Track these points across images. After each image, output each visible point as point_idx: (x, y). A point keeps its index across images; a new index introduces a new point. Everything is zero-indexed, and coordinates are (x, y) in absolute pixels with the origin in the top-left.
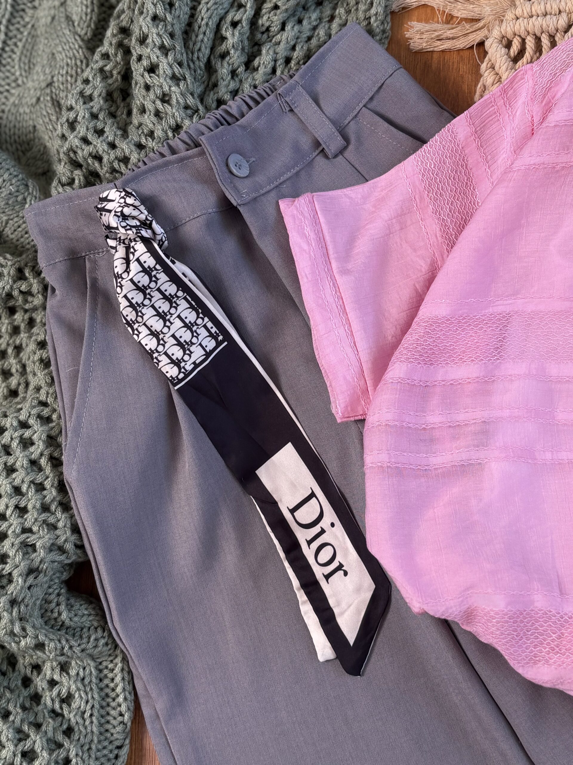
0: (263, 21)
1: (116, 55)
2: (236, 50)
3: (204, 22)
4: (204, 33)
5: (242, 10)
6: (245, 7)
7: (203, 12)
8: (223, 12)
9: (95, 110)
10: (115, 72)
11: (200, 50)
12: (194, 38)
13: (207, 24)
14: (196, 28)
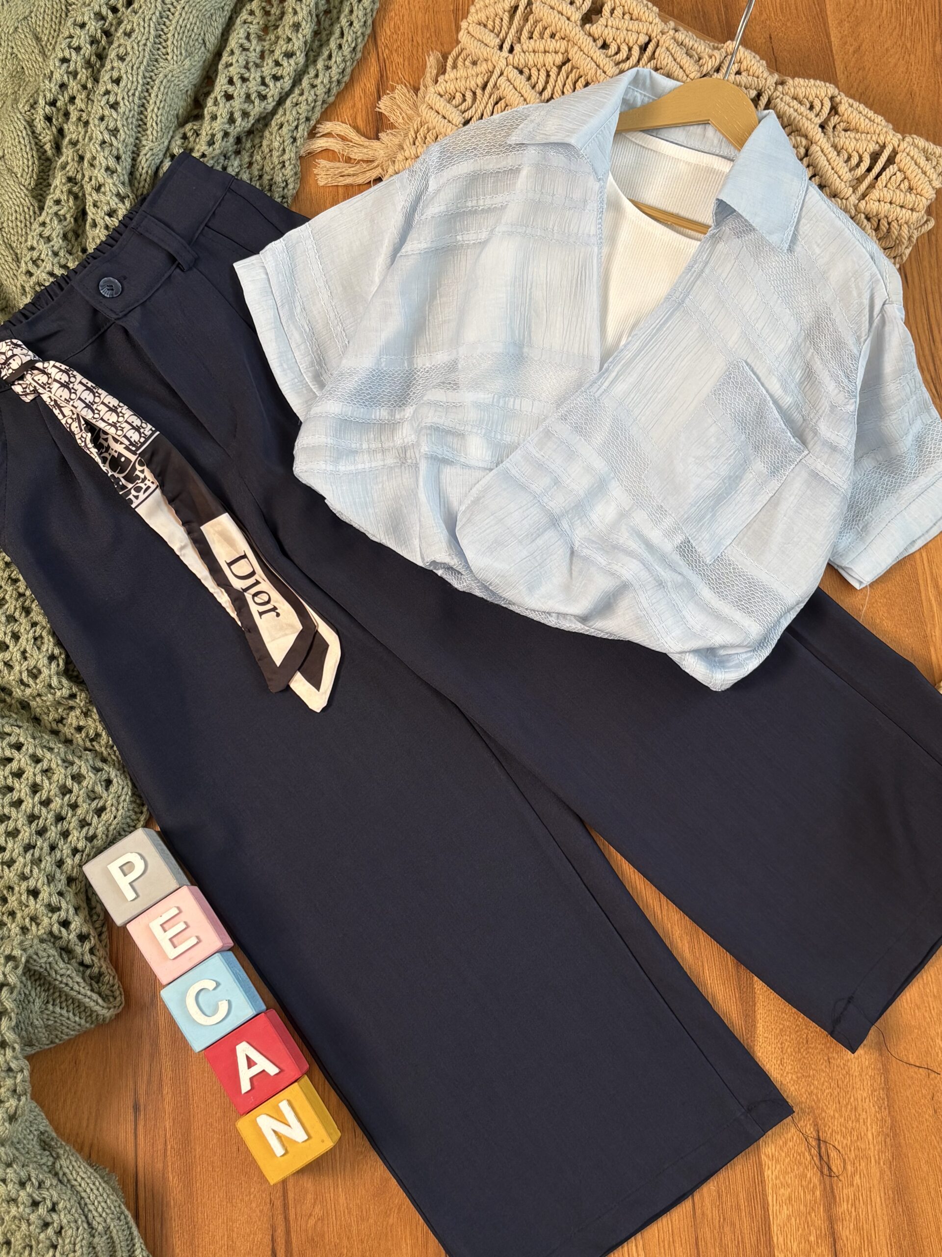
1: (68, 200)
3: (144, 171)
4: (145, 180)
7: (143, 162)
8: (159, 161)
9: (55, 248)
10: (68, 216)
12: (136, 184)
13: (147, 172)
14: (138, 176)
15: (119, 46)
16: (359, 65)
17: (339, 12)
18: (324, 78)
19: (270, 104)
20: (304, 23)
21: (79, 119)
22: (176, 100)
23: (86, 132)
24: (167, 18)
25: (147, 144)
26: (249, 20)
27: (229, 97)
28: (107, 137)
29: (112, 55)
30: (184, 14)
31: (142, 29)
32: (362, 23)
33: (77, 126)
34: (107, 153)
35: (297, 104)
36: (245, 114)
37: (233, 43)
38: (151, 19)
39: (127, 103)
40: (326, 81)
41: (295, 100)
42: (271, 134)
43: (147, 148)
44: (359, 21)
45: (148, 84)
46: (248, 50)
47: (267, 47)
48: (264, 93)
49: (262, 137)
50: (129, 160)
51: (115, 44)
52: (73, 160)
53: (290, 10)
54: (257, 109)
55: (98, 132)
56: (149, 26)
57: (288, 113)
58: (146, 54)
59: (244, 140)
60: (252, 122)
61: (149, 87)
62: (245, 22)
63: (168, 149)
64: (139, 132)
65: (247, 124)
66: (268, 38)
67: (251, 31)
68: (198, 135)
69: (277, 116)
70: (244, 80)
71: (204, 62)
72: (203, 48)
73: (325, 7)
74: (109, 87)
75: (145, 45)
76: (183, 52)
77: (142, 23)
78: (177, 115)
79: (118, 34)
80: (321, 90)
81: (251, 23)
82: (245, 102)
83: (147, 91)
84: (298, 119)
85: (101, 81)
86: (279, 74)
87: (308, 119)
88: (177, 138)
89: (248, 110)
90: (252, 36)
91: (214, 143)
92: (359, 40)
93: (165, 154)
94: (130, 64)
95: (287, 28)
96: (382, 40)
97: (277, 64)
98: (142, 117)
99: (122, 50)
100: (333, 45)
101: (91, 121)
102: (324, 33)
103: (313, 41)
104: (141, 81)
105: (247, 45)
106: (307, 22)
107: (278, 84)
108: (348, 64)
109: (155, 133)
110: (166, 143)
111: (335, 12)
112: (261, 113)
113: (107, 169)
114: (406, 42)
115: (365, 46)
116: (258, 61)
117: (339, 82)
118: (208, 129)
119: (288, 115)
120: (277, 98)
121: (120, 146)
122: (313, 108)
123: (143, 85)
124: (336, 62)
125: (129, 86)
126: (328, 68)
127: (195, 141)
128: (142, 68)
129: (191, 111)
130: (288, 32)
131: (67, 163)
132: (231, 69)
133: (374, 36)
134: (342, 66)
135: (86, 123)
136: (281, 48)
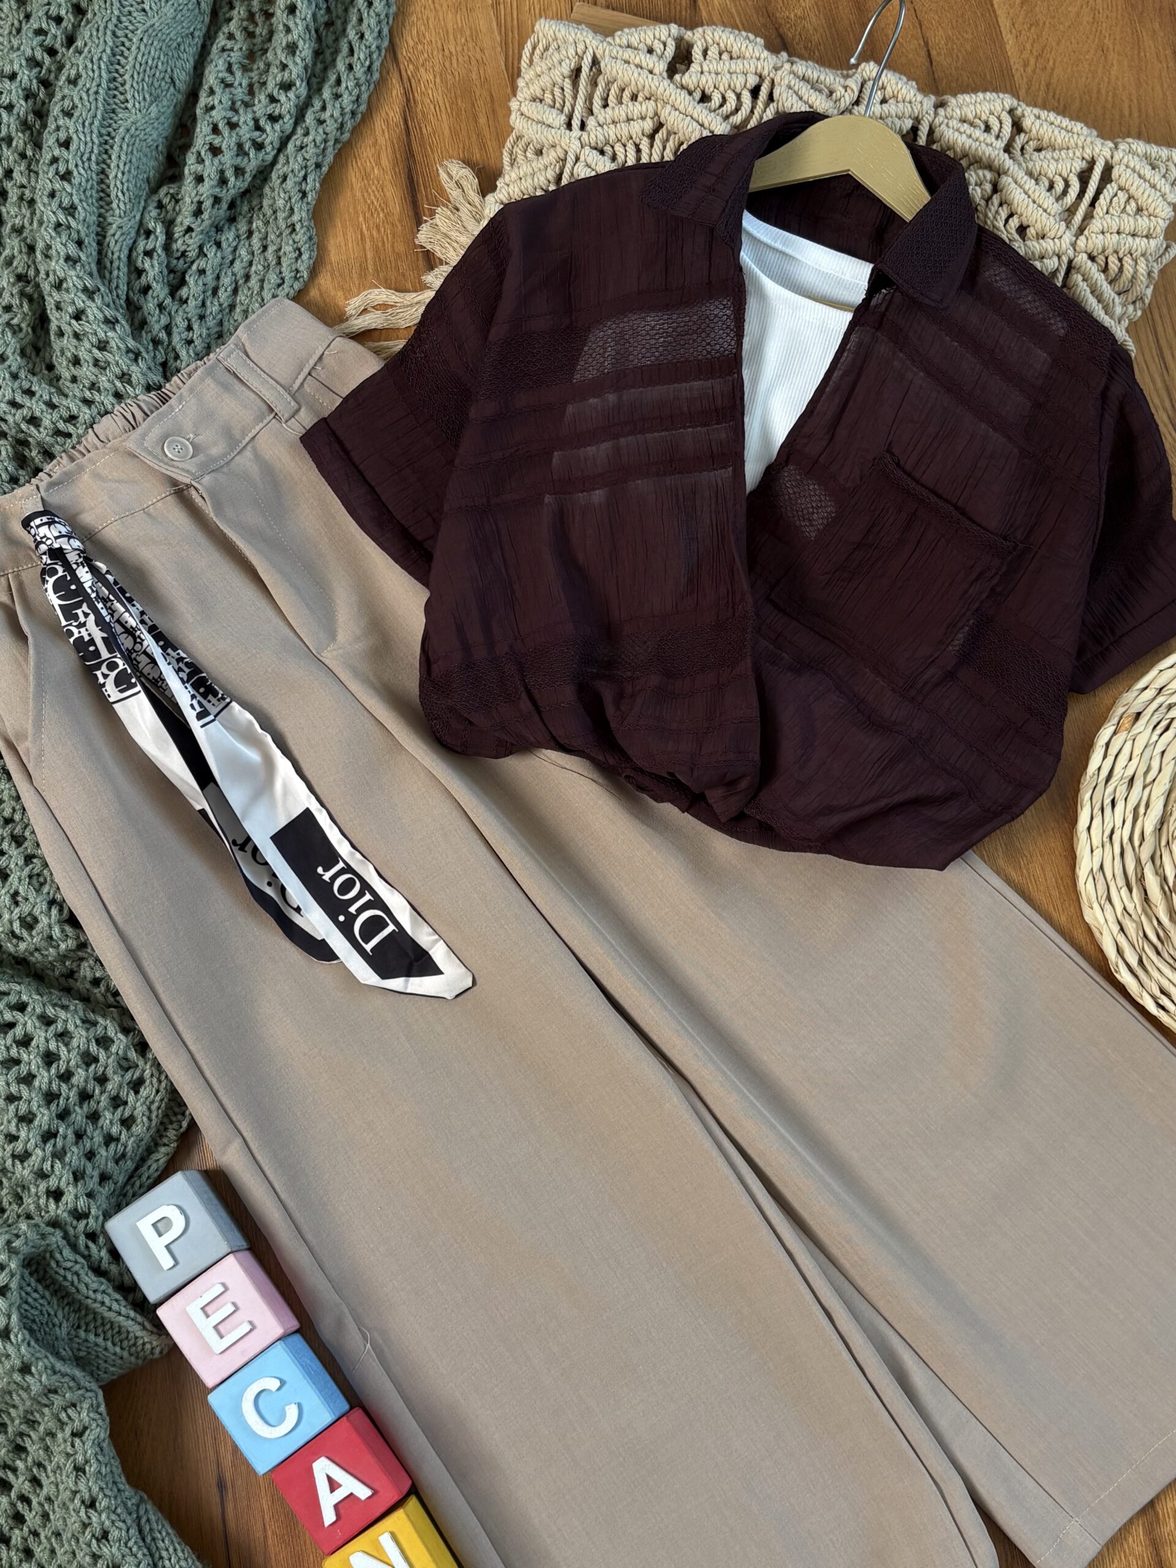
0: (178, 245)
1: (21, 305)
2: (158, 282)
3: (115, 256)
4: (119, 268)
5: (152, 237)
6: (155, 232)
7: (112, 244)
8: (131, 241)
10: (23, 325)
11: (117, 287)
12: (107, 275)
13: (119, 258)
14: (108, 265)
15: (63, 98)
16: (379, 87)
17: (345, 23)
18: (333, 111)
19: (269, 152)
20: (301, 43)
21: (21, 198)
22: (144, 160)
23: (33, 213)
24: (122, 55)
25: (115, 222)
26: (229, 47)
27: (215, 151)
28: (62, 218)
29: (55, 110)
30: (142, 47)
31: (91, 74)
32: (376, 34)
33: (20, 207)
34: (64, 238)
35: (302, 148)
36: (239, 171)
37: (211, 78)
38: (100, 59)
39: (82, 171)
40: (337, 114)
41: (298, 143)
42: (273, 190)
43: (114, 226)
44: (372, 31)
45: (106, 142)
46: (231, 85)
47: (256, 79)
48: (259, 140)
49: (261, 196)
50: (94, 245)
51: (58, 96)
52: (21, 252)
53: (281, 27)
54: (253, 162)
55: (49, 212)
56: (100, 68)
57: (291, 161)
58: (100, 105)
59: (238, 202)
60: (249, 179)
61: (107, 147)
62: (223, 50)
63: (141, 223)
64: (102, 207)
65: (243, 184)
66: (255, 67)
67: (233, 60)
68: (177, 201)
69: (278, 166)
70: (233, 126)
71: (175, 107)
72: (172, 89)
73: (326, 18)
74: (57, 153)
75: (97, 93)
76: (147, 96)
77: (90, 65)
78: (148, 179)
79: (61, 83)
80: (331, 127)
81: (232, 50)
82: (238, 155)
83: (106, 152)
84: (306, 167)
85: (45, 146)
86: (277, 113)
87: (318, 166)
88: (150, 208)
89: (242, 165)
90: (235, 67)
91: (202, 213)
92: (375, 56)
93: (139, 230)
94: (80, 121)
95: (279, 52)
96: (403, 53)
97: (273, 99)
98: (104, 186)
99: (67, 103)
100: (341, 66)
101: (37, 198)
102: (328, 52)
103: (314, 64)
104: (96, 141)
105: (229, 79)
106: (304, 41)
107: (277, 127)
108: (363, 88)
109: (122, 205)
110: (138, 217)
111: (339, 23)
112: (259, 167)
113: (68, 258)
114: (435, 53)
115: (382, 64)
116: (247, 98)
117: (353, 113)
118: (193, 195)
119: (292, 164)
120: (277, 145)
121: (80, 227)
122: (324, 150)
123: (100, 145)
124: (347, 88)
125: (82, 149)
126: (337, 96)
127: (174, 210)
128: (96, 123)
129: (164, 171)
130: (282, 56)
131: (13, 257)
132: (214, 113)
133: (392, 49)
134: (356, 92)
135: (32, 202)
136: (275, 78)
